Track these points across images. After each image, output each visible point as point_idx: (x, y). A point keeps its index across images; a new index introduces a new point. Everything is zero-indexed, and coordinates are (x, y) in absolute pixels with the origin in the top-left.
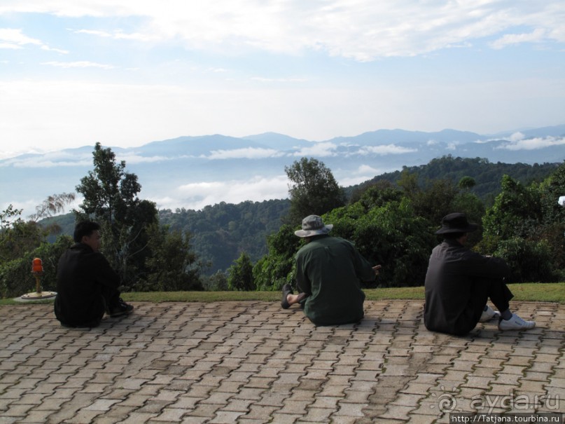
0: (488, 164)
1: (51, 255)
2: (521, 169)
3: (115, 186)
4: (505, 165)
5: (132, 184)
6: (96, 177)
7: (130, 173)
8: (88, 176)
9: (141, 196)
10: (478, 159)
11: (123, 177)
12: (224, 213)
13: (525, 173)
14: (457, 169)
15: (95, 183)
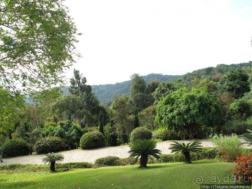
0: (163, 75)
1: (64, 101)
2: (171, 77)
3: (79, 81)
4: (167, 76)
5: (85, 80)
6: (74, 78)
7: (84, 77)
8: (72, 78)
9: (87, 84)
10: (160, 74)
11: (82, 78)
12: (94, 87)
13: (172, 77)
14: (155, 76)
15: (74, 80)
